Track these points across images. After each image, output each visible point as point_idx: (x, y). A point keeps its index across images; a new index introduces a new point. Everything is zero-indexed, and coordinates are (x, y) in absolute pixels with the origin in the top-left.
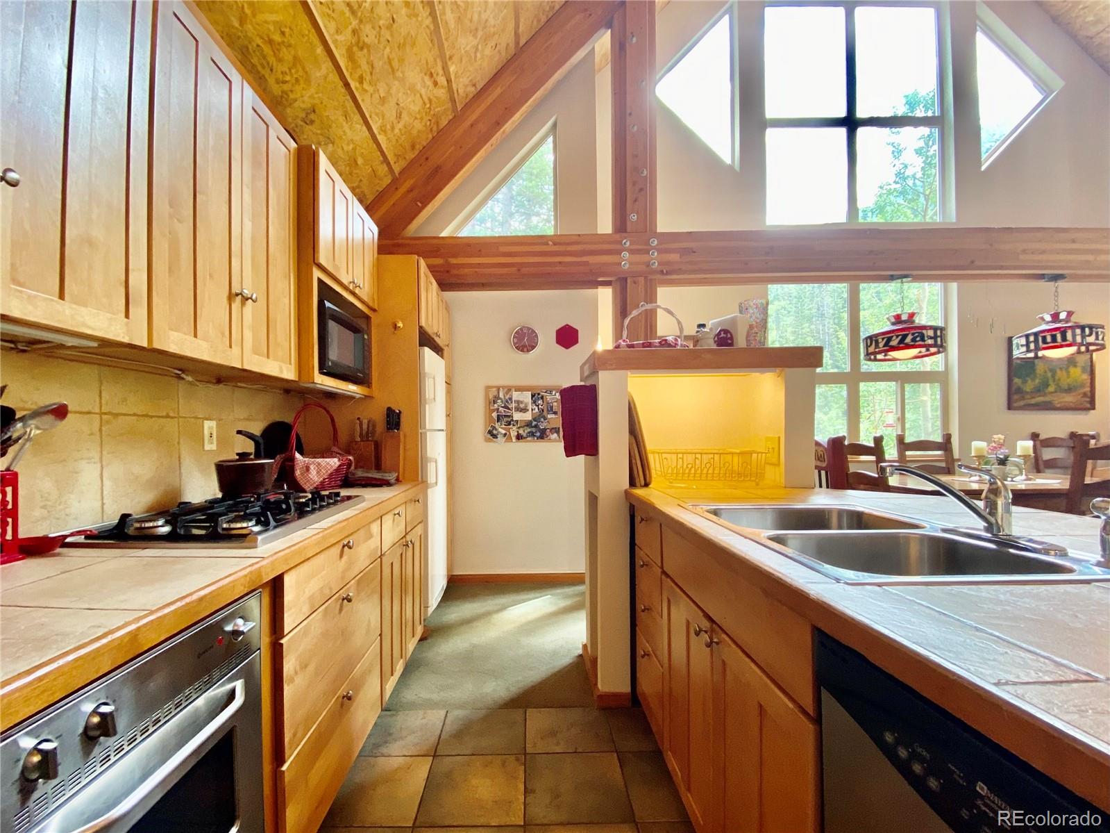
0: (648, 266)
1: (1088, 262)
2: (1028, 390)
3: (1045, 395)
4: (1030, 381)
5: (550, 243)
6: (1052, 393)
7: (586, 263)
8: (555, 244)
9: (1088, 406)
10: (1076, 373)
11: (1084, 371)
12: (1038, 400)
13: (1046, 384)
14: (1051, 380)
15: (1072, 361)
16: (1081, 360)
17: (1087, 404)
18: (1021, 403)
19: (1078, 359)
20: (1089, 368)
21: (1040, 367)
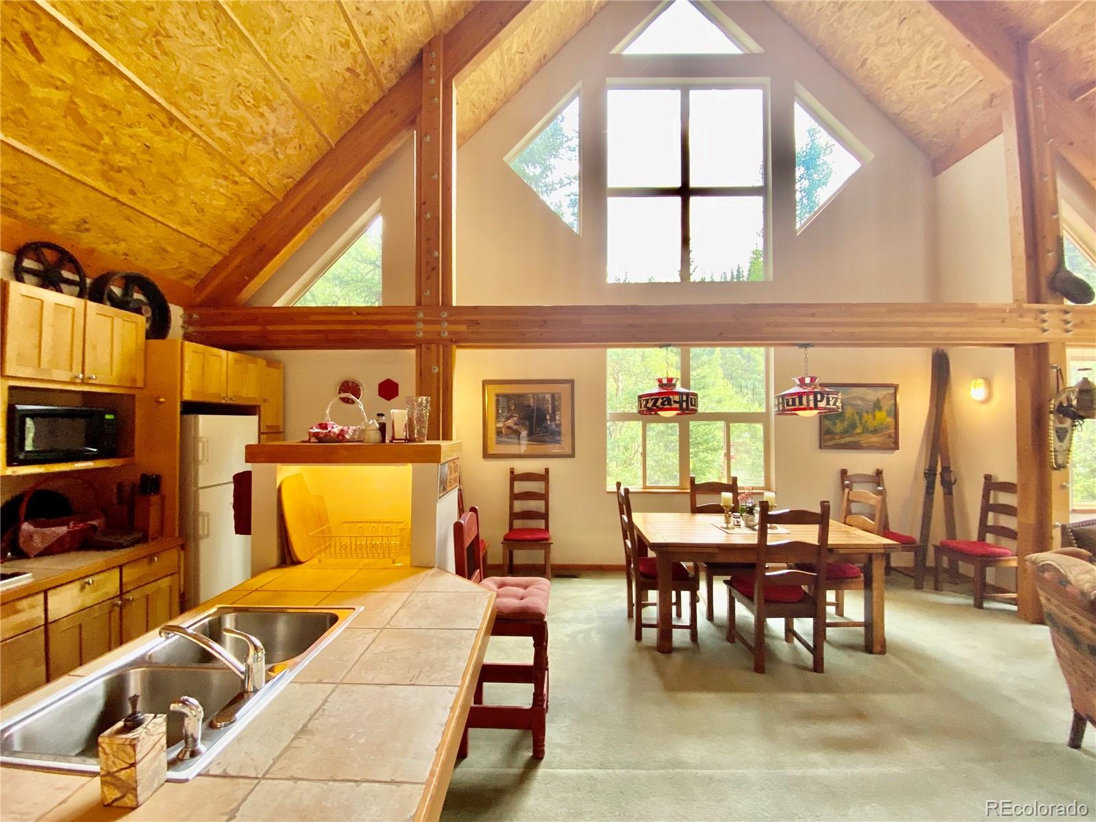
0: (439, 334)
1: (825, 334)
2: (838, 431)
3: (853, 435)
4: (838, 424)
5: (354, 313)
6: (859, 433)
7: (386, 332)
8: (358, 314)
9: (893, 445)
10: (881, 416)
11: (888, 414)
12: (847, 440)
13: (854, 426)
14: (858, 422)
15: (877, 406)
16: (886, 405)
17: (892, 443)
18: (832, 443)
19: (882, 404)
20: (894, 412)
21: (848, 411)
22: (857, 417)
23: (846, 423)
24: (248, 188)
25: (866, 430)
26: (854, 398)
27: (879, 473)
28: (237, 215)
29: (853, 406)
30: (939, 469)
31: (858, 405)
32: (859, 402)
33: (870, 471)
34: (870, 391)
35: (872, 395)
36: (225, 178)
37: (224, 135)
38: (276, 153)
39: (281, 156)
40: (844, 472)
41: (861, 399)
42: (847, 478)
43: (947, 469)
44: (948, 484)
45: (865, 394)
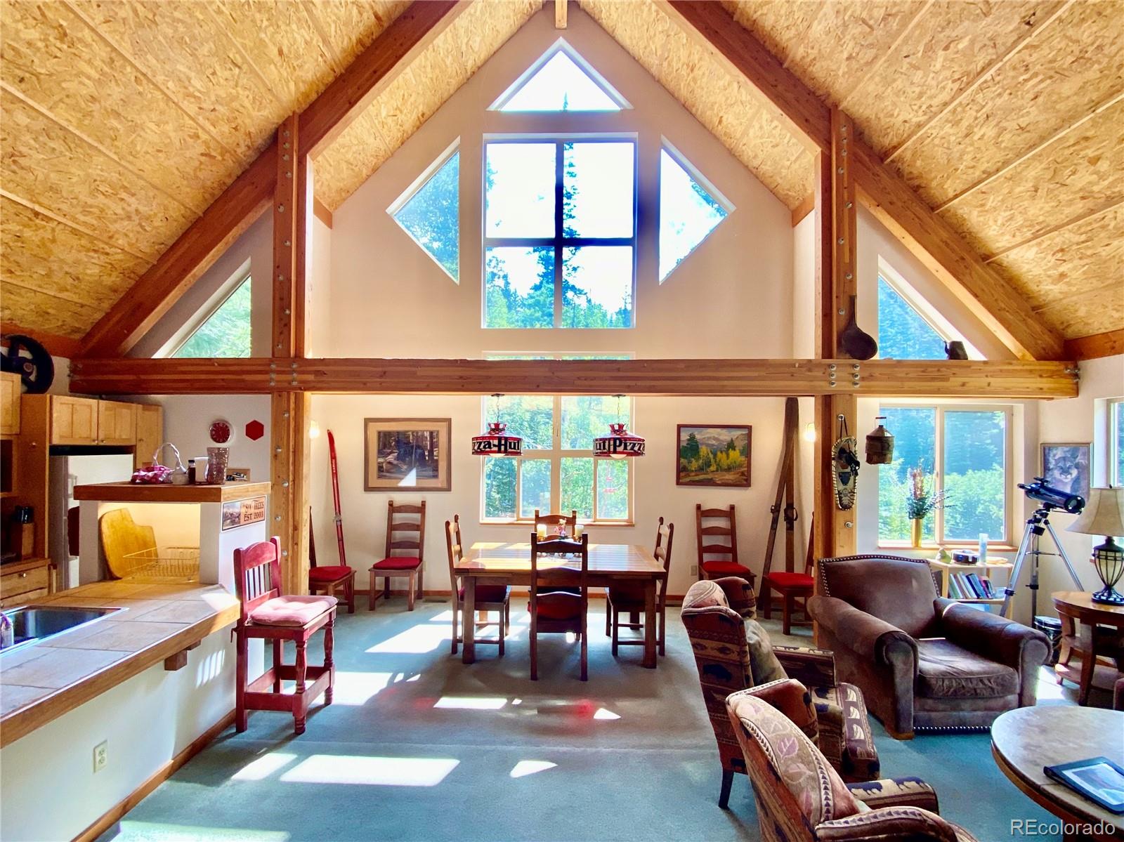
2: (693, 469)
3: (708, 473)
4: (694, 461)
6: (713, 471)
9: (746, 483)
10: (735, 455)
11: (742, 453)
12: (702, 477)
13: (708, 464)
14: (712, 460)
15: (731, 446)
16: (740, 444)
17: (744, 480)
18: (688, 479)
19: (736, 444)
20: (747, 451)
21: (704, 450)
22: (711, 456)
23: (701, 461)
24: (120, 257)
25: (720, 468)
26: (709, 438)
27: (732, 508)
28: (113, 279)
29: (708, 445)
30: (784, 506)
31: (713, 445)
32: (714, 442)
33: (724, 506)
34: (724, 431)
35: (725, 436)
36: (95, 251)
37: (88, 219)
38: (142, 227)
39: (148, 229)
40: (699, 507)
41: (715, 439)
42: (702, 513)
43: (790, 506)
44: (790, 521)
45: (720, 435)
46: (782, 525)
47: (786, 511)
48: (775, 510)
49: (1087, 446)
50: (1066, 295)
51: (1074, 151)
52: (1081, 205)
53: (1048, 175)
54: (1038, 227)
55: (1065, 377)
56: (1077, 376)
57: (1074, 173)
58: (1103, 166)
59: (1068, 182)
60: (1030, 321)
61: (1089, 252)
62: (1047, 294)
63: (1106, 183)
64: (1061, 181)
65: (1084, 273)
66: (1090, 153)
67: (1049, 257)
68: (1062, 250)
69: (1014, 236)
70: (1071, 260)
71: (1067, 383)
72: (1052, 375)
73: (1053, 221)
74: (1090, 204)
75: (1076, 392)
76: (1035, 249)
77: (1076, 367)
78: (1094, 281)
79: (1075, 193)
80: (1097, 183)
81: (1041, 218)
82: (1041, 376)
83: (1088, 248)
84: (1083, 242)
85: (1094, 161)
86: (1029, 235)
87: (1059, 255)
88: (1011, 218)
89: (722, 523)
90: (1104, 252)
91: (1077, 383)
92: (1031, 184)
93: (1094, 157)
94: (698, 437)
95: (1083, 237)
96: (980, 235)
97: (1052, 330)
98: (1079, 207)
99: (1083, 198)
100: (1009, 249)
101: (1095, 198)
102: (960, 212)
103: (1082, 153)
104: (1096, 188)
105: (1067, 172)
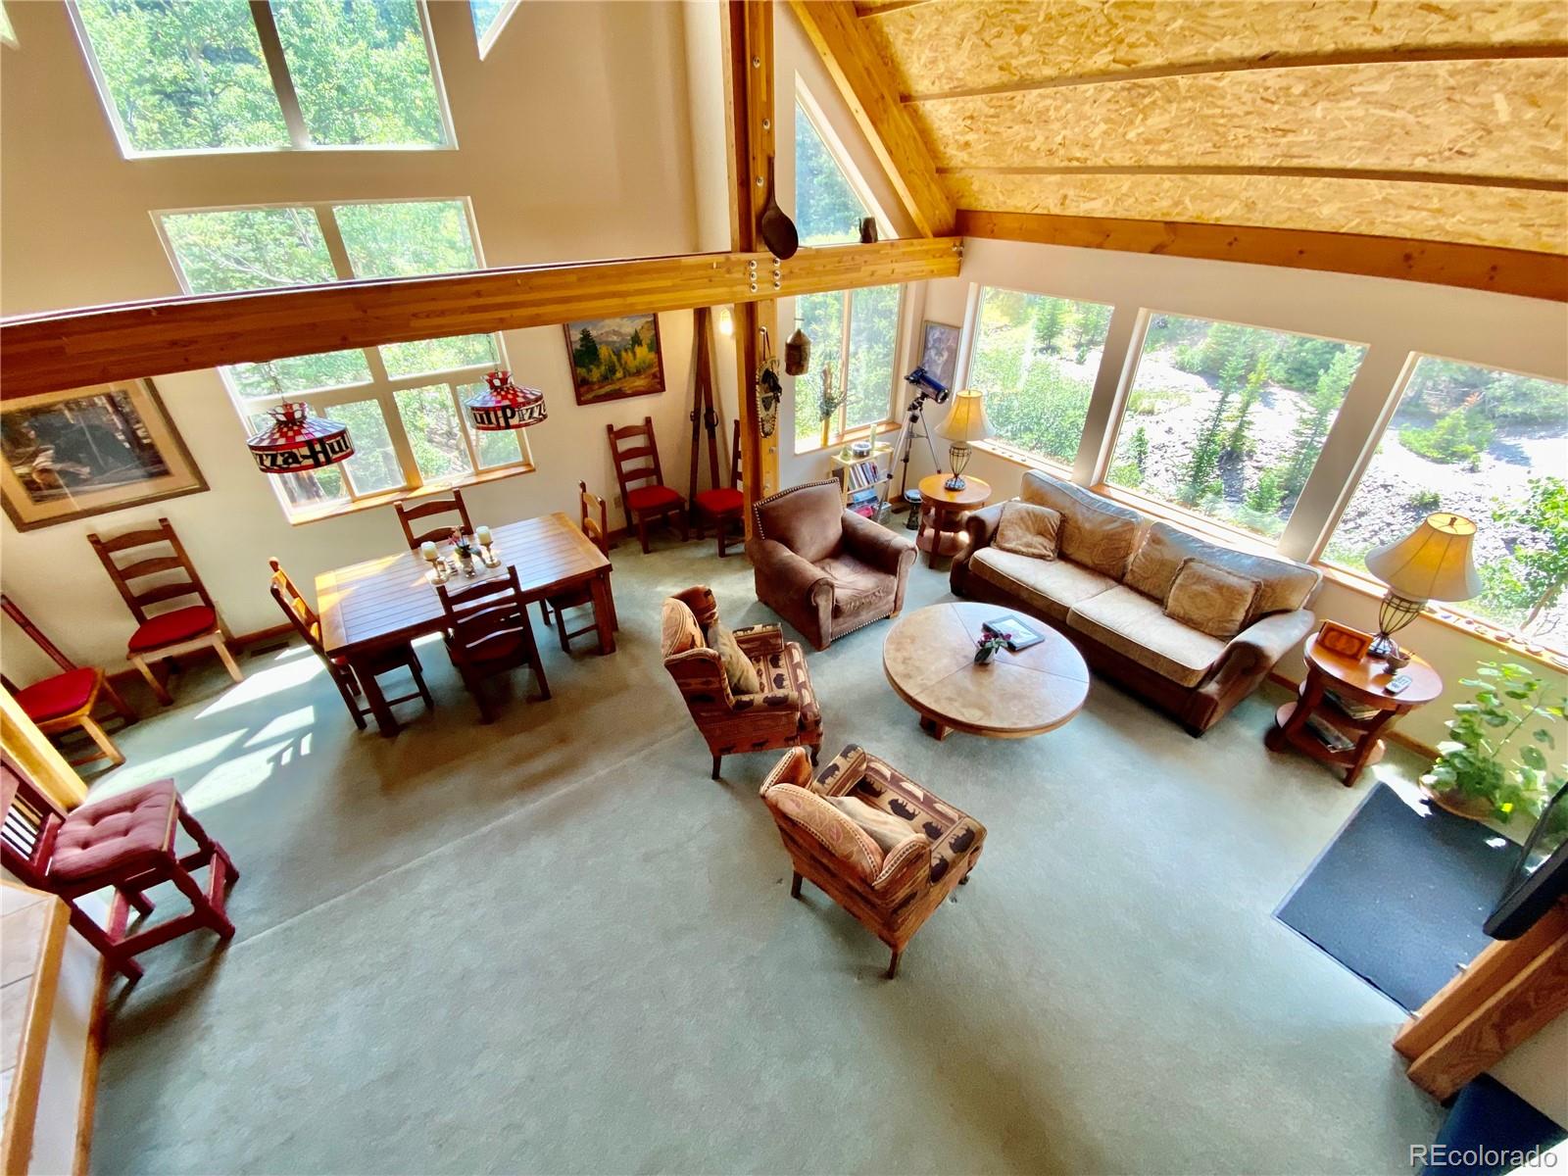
2: (594, 380)
3: (613, 382)
4: (594, 369)
6: (620, 378)
9: (659, 386)
10: (642, 352)
11: (650, 349)
12: (608, 389)
13: (612, 370)
14: (617, 364)
15: (636, 340)
16: (647, 337)
17: (657, 385)
18: (590, 396)
19: (641, 336)
20: (656, 346)
21: (604, 352)
22: (615, 358)
23: (603, 368)
26: (607, 333)
27: (648, 421)
29: (608, 343)
30: (703, 411)
31: (615, 342)
32: (615, 338)
33: (639, 422)
34: (625, 320)
35: (628, 327)
40: (610, 428)
41: (615, 333)
42: (614, 434)
43: (710, 410)
44: (711, 426)
45: (620, 326)
46: (704, 432)
47: (705, 416)
48: (695, 417)
49: (958, 328)
50: (967, 166)
51: (1006, 9)
52: (997, 76)
53: (976, 27)
54: (956, 83)
55: (950, 255)
56: (960, 254)
57: (999, 35)
58: (1026, 39)
59: (992, 43)
60: (934, 187)
61: (994, 129)
62: (951, 158)
63: (1024, 60)
64: (987, 39)
65: (985, 148)
66: (1018, 18)
67: (960, 121)
68: (972, 117)
69: (933, 83)
70: (978, 130)
71: (952, 261)
72: (944, 254)
73: (973, 81)
74: (1005, 77)
75: (958, 271)
76: (948, 107)
77: (962, 244)
78: (991, 159)
79: (997, 59)
80: (1016, 57)
81: (960, 75)
82: (934, 257)
83: (993, 124)
84: (992, 116)
85: (1021, 30)
86: (946, 88)
87: (969, 122)
88: (934, 61)
89: (638, 441)
90: (1006, 134)
91: (960, 262)
92: (959, 29)
93: (1021, 26)
94: (593, 333)
95: (992, 111)
96: (902, 68)
97: (950, 197)
98: (994, 78)
99: (1001, 68)
100: (927, 97)
101: (1011, 73)
102: (886, 29)
103: (1013, 16)
104: (1014, 63)
105: (994, 31)
